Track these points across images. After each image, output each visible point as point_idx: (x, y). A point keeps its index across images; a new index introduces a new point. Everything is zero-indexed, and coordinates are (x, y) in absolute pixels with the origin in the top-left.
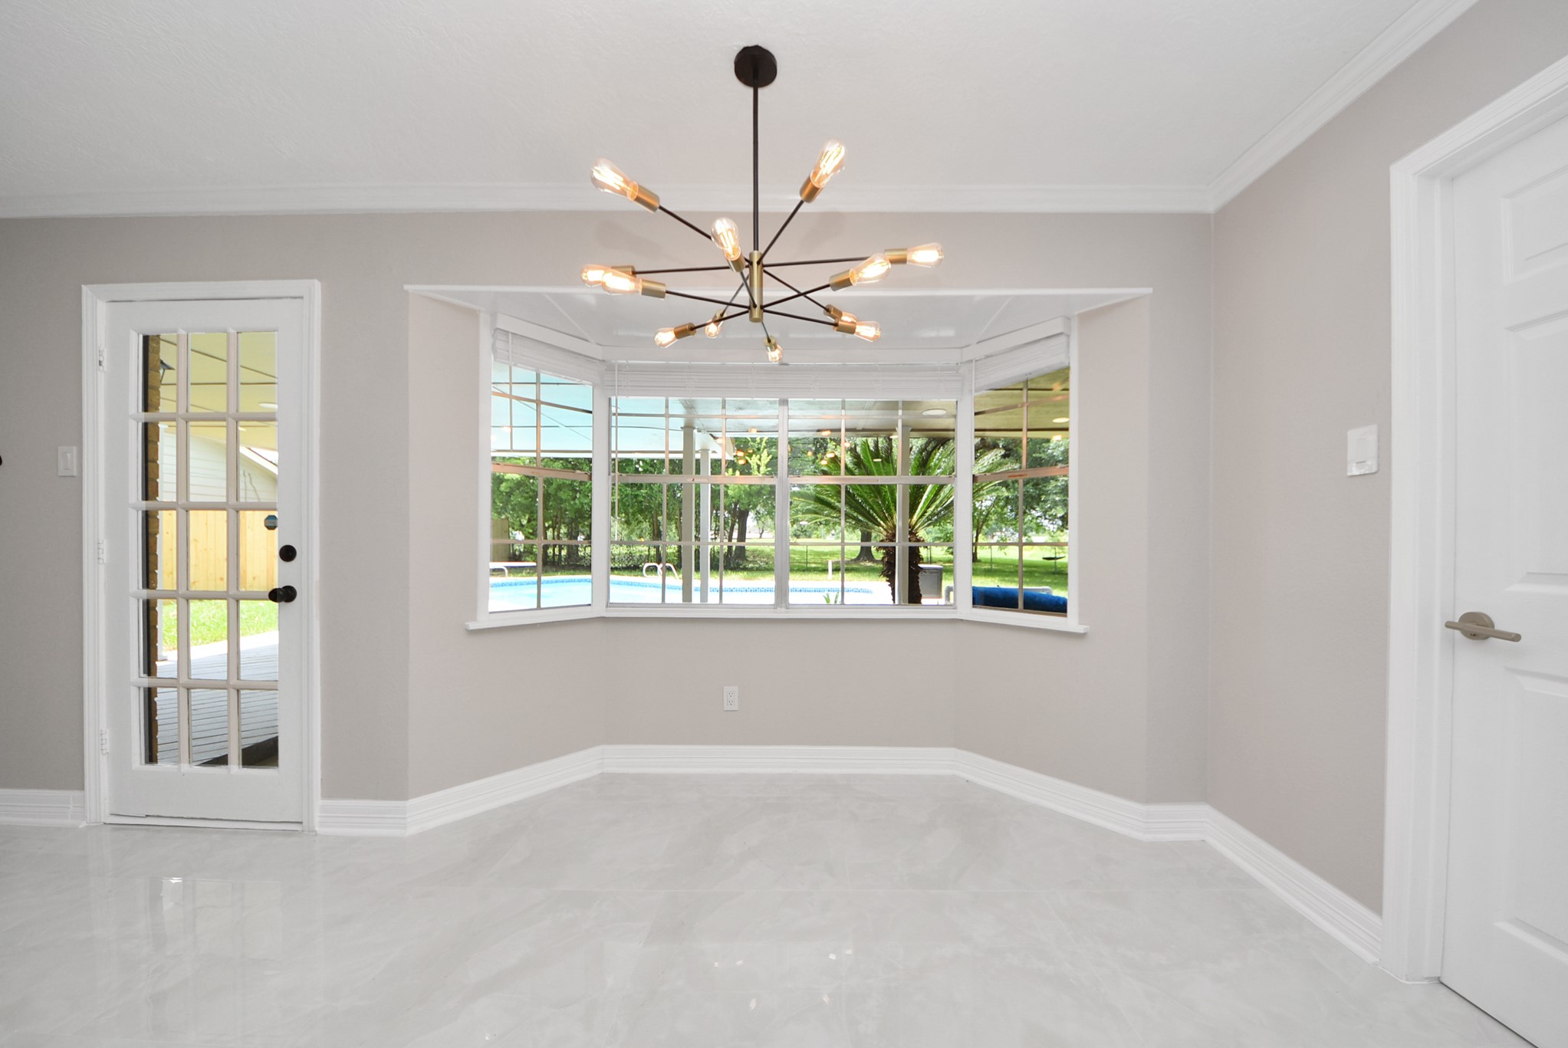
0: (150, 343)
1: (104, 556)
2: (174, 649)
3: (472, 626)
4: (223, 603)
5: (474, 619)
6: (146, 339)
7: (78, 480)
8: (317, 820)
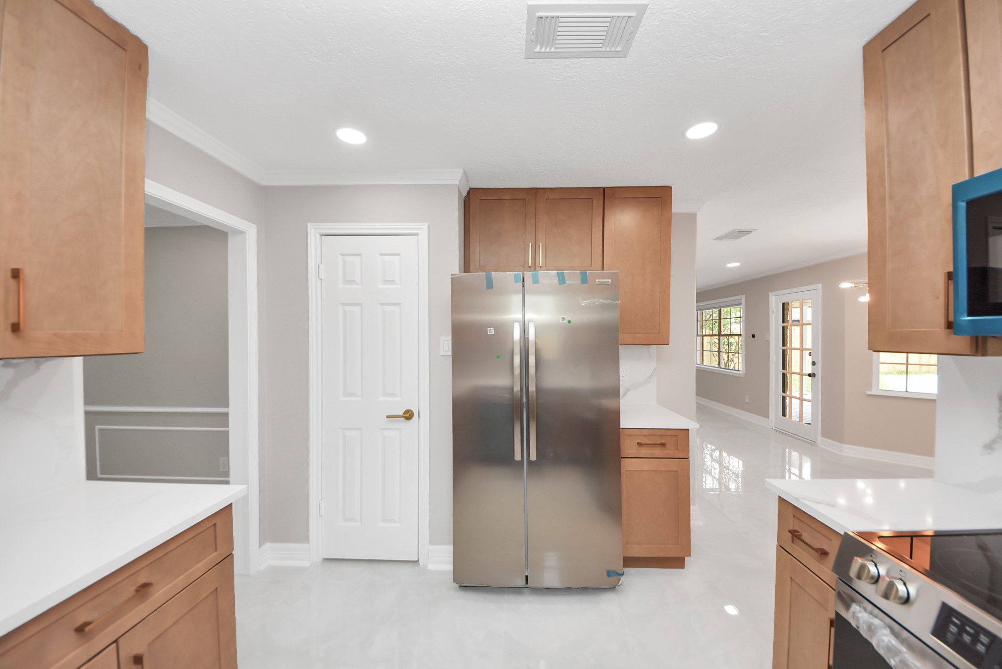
0: (785, 305)
1: (774, 361)
2: (797, 391)
3: (868, 393)
4: (799, 376)
5: (870, 389)
6: (783, 304)
7: (768, 341)
8: (819, 442)
